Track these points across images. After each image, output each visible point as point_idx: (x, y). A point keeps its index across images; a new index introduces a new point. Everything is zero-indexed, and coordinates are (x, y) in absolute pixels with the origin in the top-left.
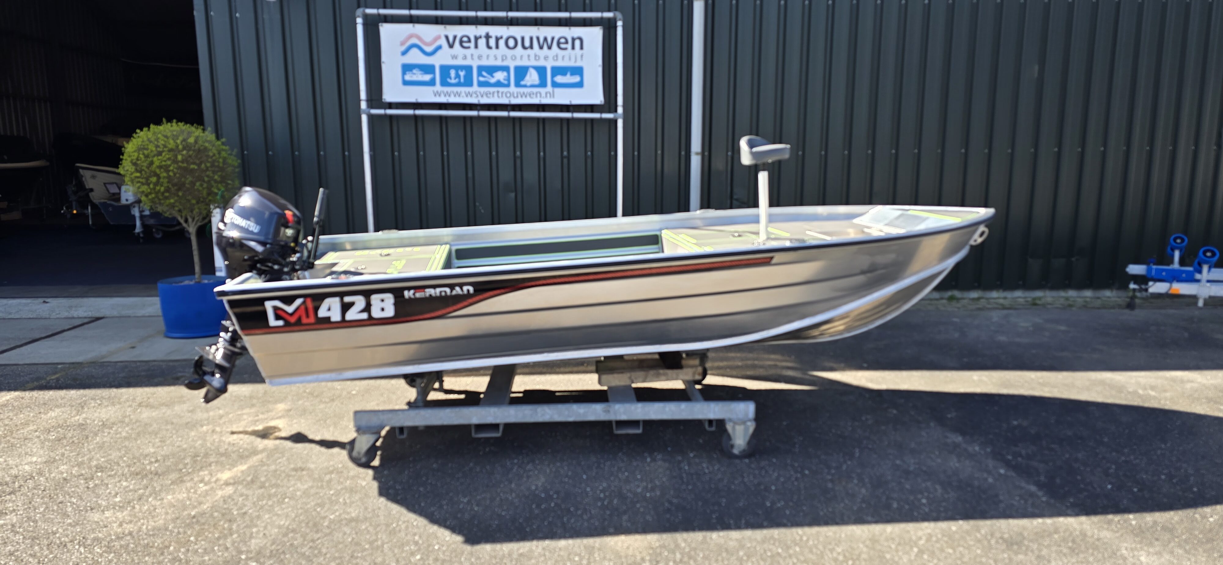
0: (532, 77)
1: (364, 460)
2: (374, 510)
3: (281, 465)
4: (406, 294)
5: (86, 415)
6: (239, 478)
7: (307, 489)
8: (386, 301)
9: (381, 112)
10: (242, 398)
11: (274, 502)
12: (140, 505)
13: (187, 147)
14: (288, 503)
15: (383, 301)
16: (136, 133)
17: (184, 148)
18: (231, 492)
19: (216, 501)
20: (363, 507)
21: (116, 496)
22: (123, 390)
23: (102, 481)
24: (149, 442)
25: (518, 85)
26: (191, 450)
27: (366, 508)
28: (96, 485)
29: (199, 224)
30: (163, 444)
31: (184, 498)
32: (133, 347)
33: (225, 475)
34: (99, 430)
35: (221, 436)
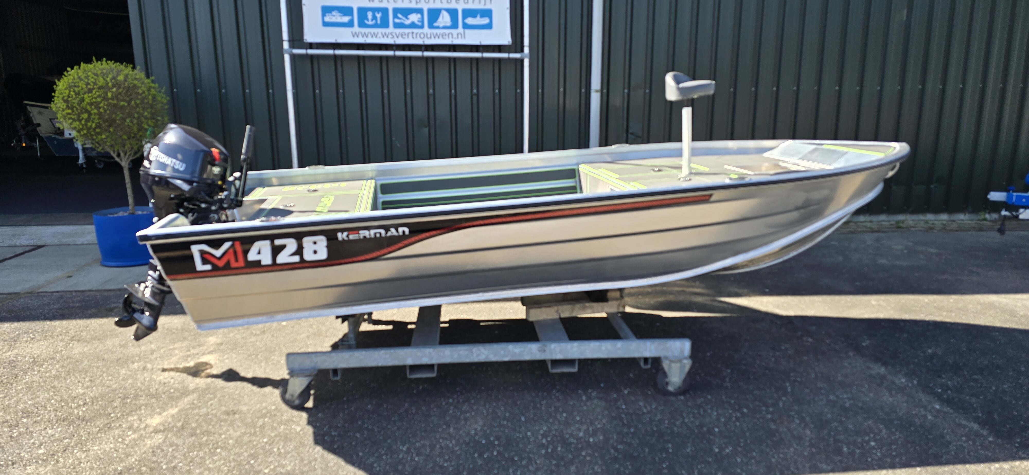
0: (445, 19)
1: (297, 402)
2: (310, 462)
3: (213, 407)
4: (340, 236)
5: (18, 350)
6: (170, 424)
7: (240, 437)
8: (318, 243)
9: (302, 51)
10: (174, 331)
11: (205, 452)
12: (64, 458)
13: (117, 84)
14: (220, 453)
15: (315, 243)
16: (68, 71)
17: (114, 86)
18: (161, 441)
19: (145, 452)
20: (298, 458)
21: (39, 447)
22: (57, 323)
23: (27, 429)
24: (79, 382)
25: (431, 26)
26: (121, 391)
27: (302, 460)
28: (20, 434)
29: (131, 158)
30: (93, 384)
31: (111, 448)
32: (71, 277)
33: (155, 421)
34: (29, 368)
35: (152, 374)
